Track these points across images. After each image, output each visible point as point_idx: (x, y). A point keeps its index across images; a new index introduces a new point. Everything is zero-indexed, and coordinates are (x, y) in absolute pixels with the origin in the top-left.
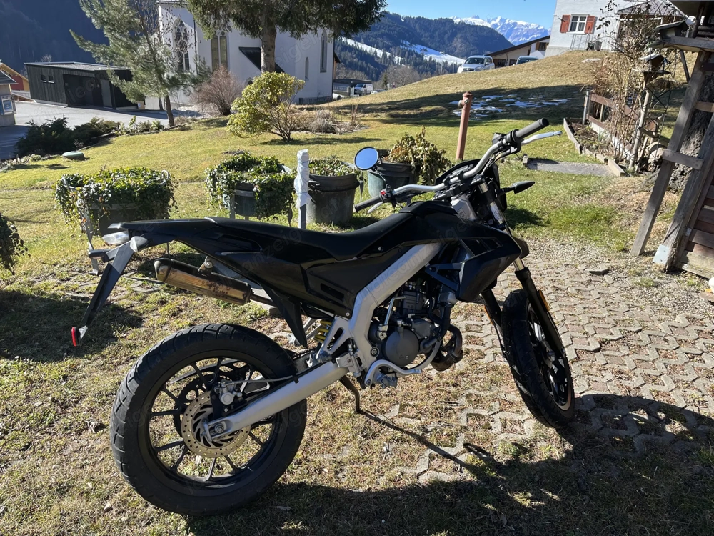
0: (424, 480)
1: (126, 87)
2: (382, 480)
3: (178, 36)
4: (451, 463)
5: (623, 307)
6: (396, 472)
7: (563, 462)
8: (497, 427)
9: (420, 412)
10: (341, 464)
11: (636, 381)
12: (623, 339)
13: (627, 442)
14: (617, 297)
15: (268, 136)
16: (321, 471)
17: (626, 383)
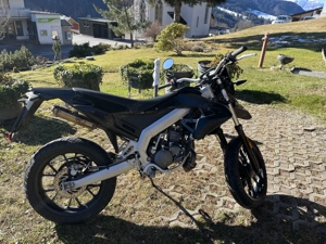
0: (172, 225)
1: (115, 29)
2: (152, 221)
3: (141, 7)
4: (189, 218)
5: (317, 150)
6: (159, 218)
7: (248, 228)
8: (220, 203)
9: (184, 190)
10: (135, 210)
11: (308, 191)
12: (309, 167)
13: (290, 223)
14: (316, 144)
15: (171, 53)
16: (124, 212)
17: (302, 191)
